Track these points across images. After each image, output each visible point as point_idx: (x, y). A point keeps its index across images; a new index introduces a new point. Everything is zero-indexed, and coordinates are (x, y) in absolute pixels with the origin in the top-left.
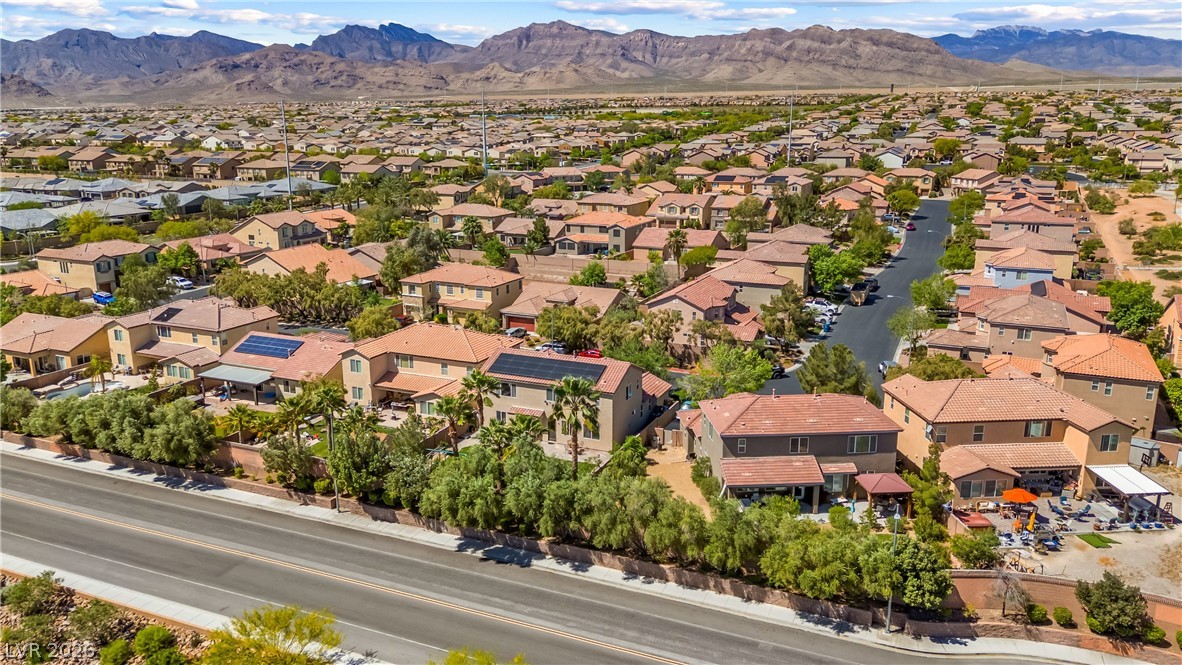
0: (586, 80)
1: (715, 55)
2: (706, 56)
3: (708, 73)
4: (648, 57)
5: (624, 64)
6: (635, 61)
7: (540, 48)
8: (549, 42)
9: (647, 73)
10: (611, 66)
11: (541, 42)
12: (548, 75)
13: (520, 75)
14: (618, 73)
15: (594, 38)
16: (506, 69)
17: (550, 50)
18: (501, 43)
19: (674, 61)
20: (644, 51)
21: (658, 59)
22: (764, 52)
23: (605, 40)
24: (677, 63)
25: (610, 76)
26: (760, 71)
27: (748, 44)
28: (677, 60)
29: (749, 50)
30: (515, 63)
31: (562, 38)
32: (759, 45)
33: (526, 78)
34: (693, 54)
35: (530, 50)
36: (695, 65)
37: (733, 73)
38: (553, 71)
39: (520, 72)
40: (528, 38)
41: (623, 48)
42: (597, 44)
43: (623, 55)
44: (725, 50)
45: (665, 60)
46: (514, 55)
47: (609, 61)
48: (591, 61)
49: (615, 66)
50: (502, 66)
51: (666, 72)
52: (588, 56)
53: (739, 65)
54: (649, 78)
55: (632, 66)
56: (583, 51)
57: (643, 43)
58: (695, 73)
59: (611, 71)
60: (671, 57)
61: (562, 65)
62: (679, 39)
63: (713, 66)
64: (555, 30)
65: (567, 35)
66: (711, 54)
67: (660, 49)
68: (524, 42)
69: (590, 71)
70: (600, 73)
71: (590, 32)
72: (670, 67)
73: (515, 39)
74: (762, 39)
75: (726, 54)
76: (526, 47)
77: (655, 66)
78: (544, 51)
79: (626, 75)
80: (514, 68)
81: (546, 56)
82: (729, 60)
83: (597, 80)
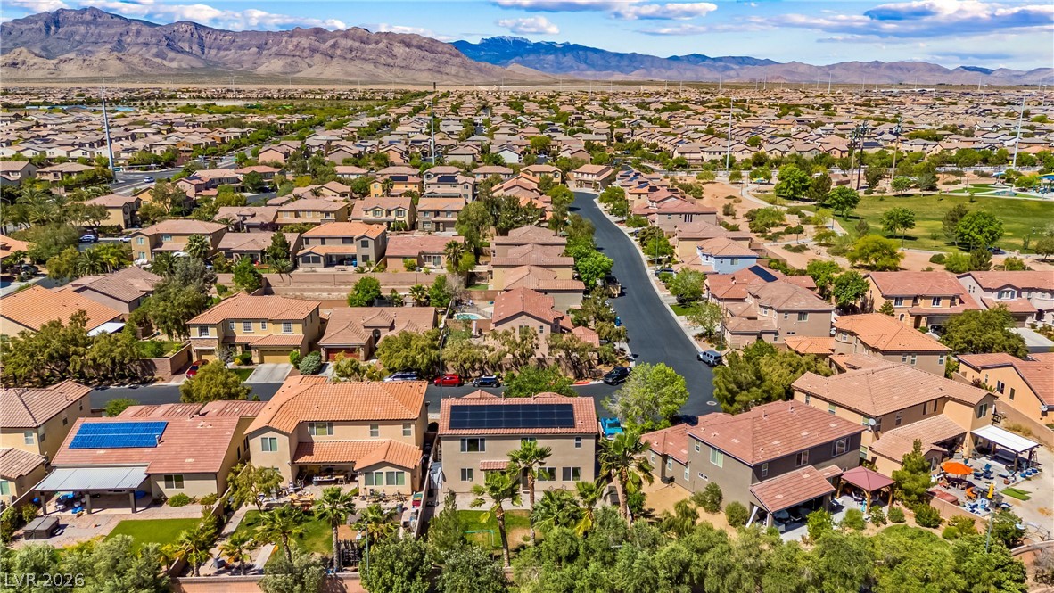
0: (133, 69)
1: (264, 49)
2: (254, 50)
3: (260, 66)
4: (196, 48)
5: (171, 54)
6: (181, 51)
7: (73, 34)
8: (82, 29)
9: (197, 64)
10: (157, 56)
11: (73, 28)
12: (87, 62)
13: (55, 61)
14: (166, 63)
15: (134, 27)
16: (36, 55)
17: (85, 36)
18: (24, 27)
19: (223, 53)
20: (190, 41)
21: (206, 51)
22: (309, 48)
23: (145, 29)
24: (226, 56)
25: (158, 65)
26: (310, 66)
27: (295, 40)
28: (226, 52)
29: (297, 46)
30: (44, 49)
31: (97, 25)
32: (305, 43)
33: (62, 65)
34: (242, 47)
35: (61, 36)
36: (245, 58)
37: (284, 67)
38: (93, 59)
39: (53, 58)
40: (57, 23)
41: (167, 38)
42: (138, 33)
43: (168, 45)
44: (273, 45)
45: (213, 52)
46: (42, 40)
47: (154, 50)
48: (134, 49)
49: (160, 55)
50: (30, 52)
51: (216, 64)
52: (129, 44)
53: (289, 60)
54: (200, 69)
55: (180, 56)
56: (123, 39)
57: (188, 35)
58: (246, 66)
59: (158, 60)
60: (219, 49)
61: (102, 53)
62: (226, 32)
63: (264, 60)
64: (88, 17)
65: (102, 24)
66: (260, 48)
67: (207, 41)
68: (53, 28)
69: (136, 60)
70: (147, 62)
71: (129, 21)
72: (219, 59)
73: (41, 24)
74: (307, 37)
75: (274, 49)
76: (56, 33)
77: (204, 57)
78: (78, 38)
79: (175, 65)
80: (44, 54)
81: (80, 43)
82: (278, 54)
83: (145, 69)
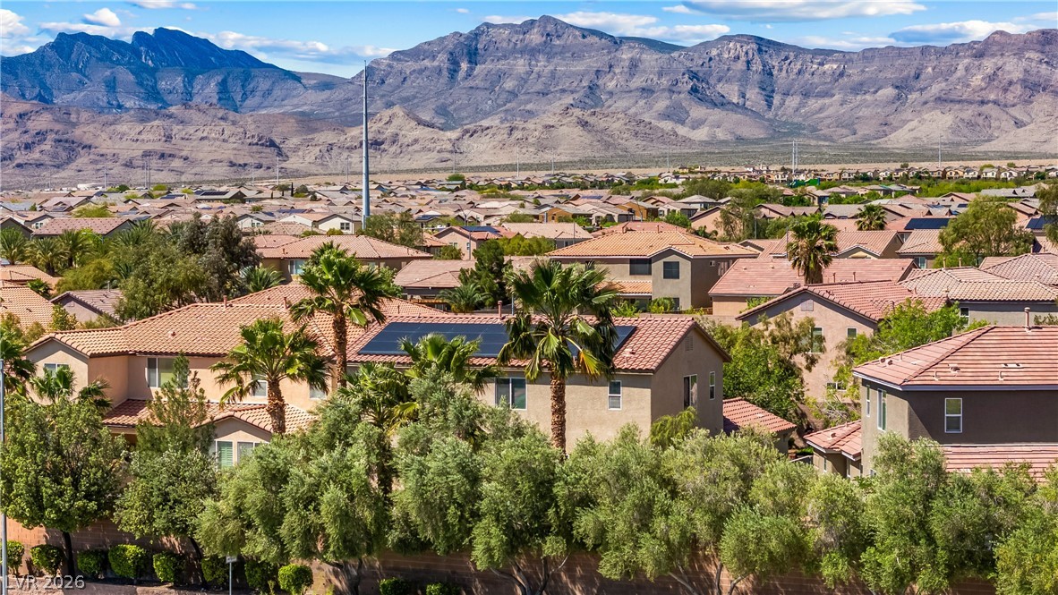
0: (608, 146)
1: (911, 90)
2: (889, 92)
3: (895, 129)
4: (754, 96)
5: (698, 111)
6: (721, 103)
7: (501, 76)
8: (521, 65)
9: (751, 130)
10: (666, 116)
11: (502, 65)
12: (518, 134)
13: (453, 135)
14: (682, 131)
15: (626, 55)
16: (420, 122)
17: (523, 81)
18: (410, 66)
19: (814, 104)
20: (744, 80)
21: (777, 100)
22: (1025, 83)
23: (650, 59)
24: (821, 110)
25: (664, 137)
26: (1019, 124)
27: (989, 64)
28: (821, 102)
29: (991, 78)
30: (442, 111)
31: (550, 57)
32: (1014, 68)
33: (467, 141)
34: (858, 89)
35: (478, 82)
36: (864, 112)
37: (955, 130)
38: (530, 125)
39: (452, 129)
40: (473, 56)
41: (694, 76)
42: (634, 65)
43: (694, 90)
44: (934, 79)
45: (792, 102)
46: (439, 94)
47: (662, 104)
48: (622, 104)
49: (671, 114)
50: (411, 115)
51: (796, 130)
52: (611, 94)
53: (968, 113)
54: (757, 142)
55: (716, 114)
56: (600, 82)
57: (741, 65)
58: (863, 130)
59: (667, 125)
60: (806, 95)
61: (550, 113)
62: (825, 54)
63: (908, 115)
64: (535, 37)
65: (564, 49)
66: (902, 87)
67: (781, 78)
68: (464, 66)
69: (616, 125)
70: (640, 128)
71: (617, 42)
72: (806, 117)
73: (442, 59)
74: (1019, 53)
75: (935, 89)
76: (469, 75)
77: (770, 115)
78: (509, 84)
79: (701, 134)
80: (440, 121)
81: (513, 94)
82: (941, 100)
83: (633, 144)
